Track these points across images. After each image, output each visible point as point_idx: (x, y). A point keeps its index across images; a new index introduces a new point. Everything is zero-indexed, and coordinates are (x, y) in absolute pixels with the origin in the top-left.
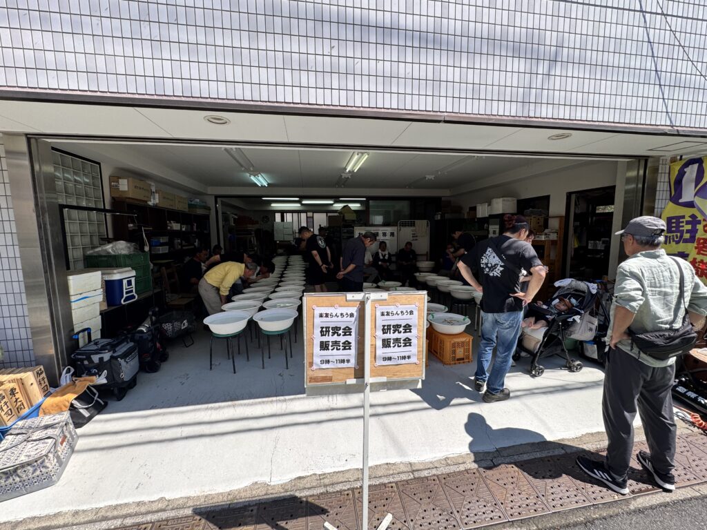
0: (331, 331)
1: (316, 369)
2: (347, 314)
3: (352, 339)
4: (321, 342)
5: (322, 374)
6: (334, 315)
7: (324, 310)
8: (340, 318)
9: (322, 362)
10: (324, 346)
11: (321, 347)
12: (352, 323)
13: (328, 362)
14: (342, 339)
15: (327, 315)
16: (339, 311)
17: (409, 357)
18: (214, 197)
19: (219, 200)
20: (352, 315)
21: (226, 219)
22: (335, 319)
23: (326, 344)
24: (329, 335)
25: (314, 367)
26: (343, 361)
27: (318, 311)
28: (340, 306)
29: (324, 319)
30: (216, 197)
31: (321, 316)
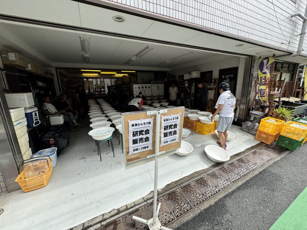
0: (139, 133)
1: (131, 155)
2: (147, 123)
3: (150, 136)
4: (133, 140)
5: (134, 157)
6: (140, 124)
7: (134, 122)
8: (143, 126)
9: (134, 150)
10: (135, 142)
11: (133, 143)
12: (150, 127)
13: (137, 149)
14: (144, 136)
15: (136, 125)
16: (143, 121)
17: (175, 140)
18: (55, 68)
19: (57, 69)
20: (150, 123)
21: (62, 81)
22: (141, 126)
23: (136, 141)
24: (137, 136)
25: (130, 154)
26: (145, 148)
27: (131, 123)
28: (143, 119)
29: (135, 127)
30: (56, 68)
31: (133, 125)
